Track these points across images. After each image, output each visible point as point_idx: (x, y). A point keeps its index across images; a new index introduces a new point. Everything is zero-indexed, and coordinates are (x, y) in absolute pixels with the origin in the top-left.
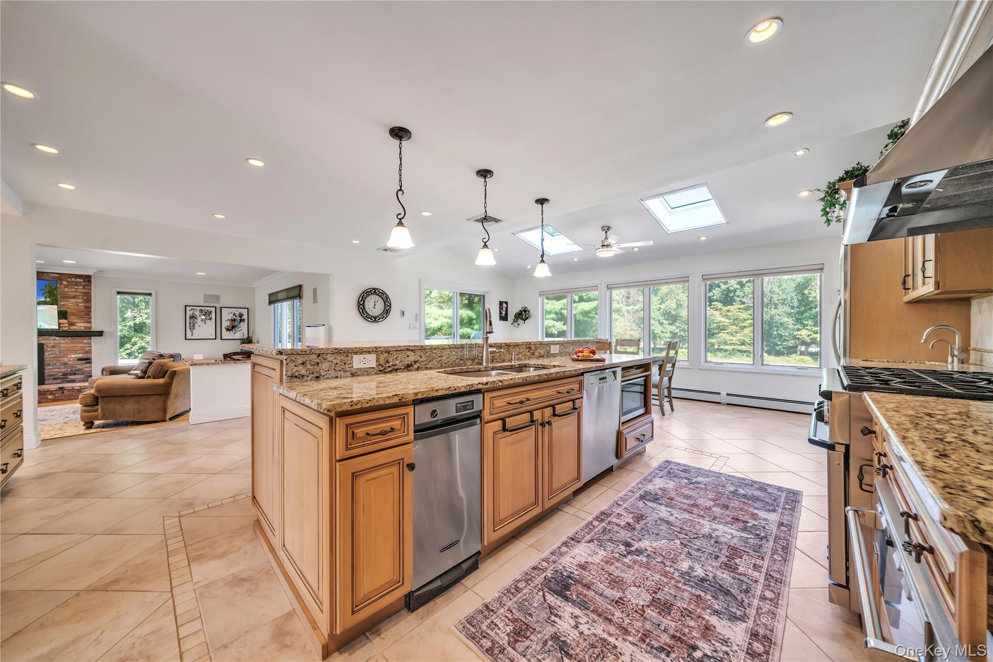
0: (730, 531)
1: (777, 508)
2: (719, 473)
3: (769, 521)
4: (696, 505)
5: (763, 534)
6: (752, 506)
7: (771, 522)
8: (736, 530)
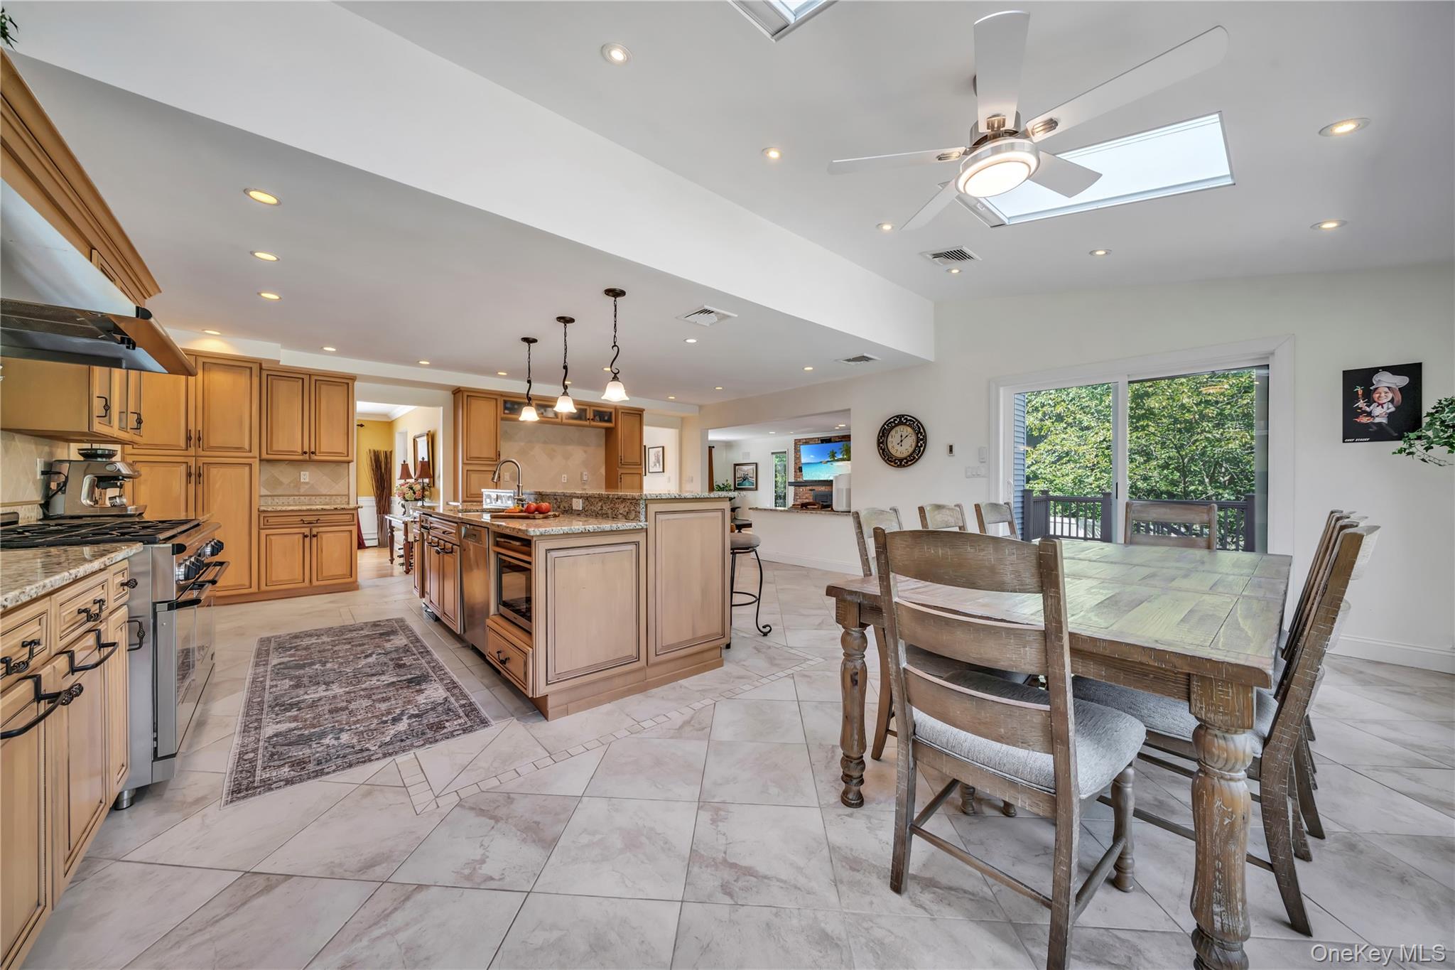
0: (312, 696)
1: (267, 744)
2: (390, 755)
3: (274, 723)
4: (369, 697)
5: (277, 708)
6: (301, 728)
7: (271, 724)
8: (306, 699)
